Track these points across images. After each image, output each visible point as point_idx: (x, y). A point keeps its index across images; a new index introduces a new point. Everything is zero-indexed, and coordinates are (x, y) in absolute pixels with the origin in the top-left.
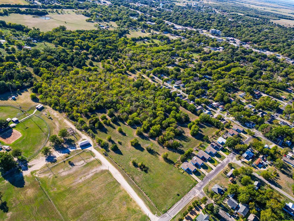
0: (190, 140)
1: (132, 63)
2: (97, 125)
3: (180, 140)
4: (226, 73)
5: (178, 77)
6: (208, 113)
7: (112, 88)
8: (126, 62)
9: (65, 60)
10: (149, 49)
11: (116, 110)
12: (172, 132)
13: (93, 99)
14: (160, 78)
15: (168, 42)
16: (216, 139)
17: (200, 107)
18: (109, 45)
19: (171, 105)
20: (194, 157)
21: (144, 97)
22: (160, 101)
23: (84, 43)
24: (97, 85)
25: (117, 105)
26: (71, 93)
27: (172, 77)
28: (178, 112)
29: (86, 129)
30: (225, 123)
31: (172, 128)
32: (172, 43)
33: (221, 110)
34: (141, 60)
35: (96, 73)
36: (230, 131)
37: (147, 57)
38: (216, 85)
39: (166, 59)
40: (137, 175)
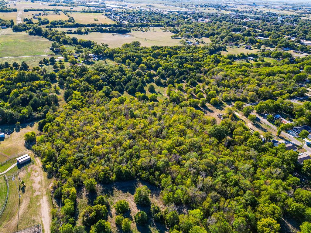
1: (221, 91)
8: (209, 88)
14: (271, 121)
18: (189, 64)
27: (301, 122)
34: (236, 87)
37: (248, 82)
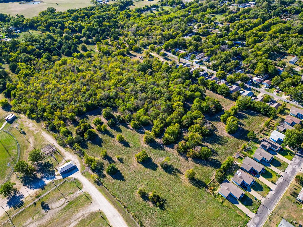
0: (227, 141)
1: (137, 40)
2: (86, 136)
3: (211, 143)
4: (265, 34)
5: (199, 48)
6: (249, 95)
7: (110, 76)
8: (128, 39)
9: (51, 48)
10: (158, 17)
11: (115, 108)
12: (197, 133)
13: (83, 96)
14: (174, 53)
15: (182, 7)
16: (267, 135)
17: (235, 87)
18: (107, 22)
19: (193, 91)
20: (238, 171)
21: (154, 83)
22: (176, 86)
23: (76, 23)
24: (88, 76)
25: (116, 100)
26: (54, 91)
27: (191, 50)
28: (204, 100)
29: (71, 143)
30: (277, 107)
31: (197, 126)
32: (187, 7)
33: (266, 87)
34: (148, 35)
35: (89, 59)
36: (288, 119)
37: (155, 29)
38: (252, 52)
39: (180, 27)
40: (147, 215)
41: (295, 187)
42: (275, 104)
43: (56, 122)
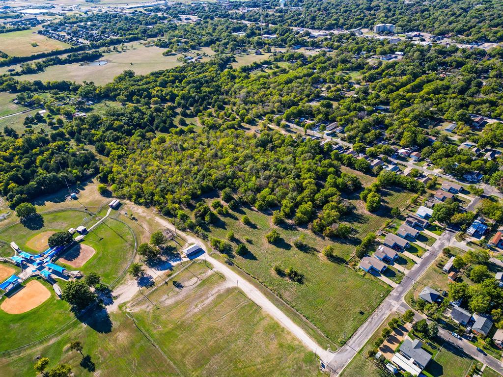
0: (368, 219)
1: (249, 109)
2: (207, 218)
3: (349, 222)
4: (414, 96)
5: (330, 117)
6: (393, 170)
7: (222, 154)
8: (237, 109)
9: (141, 124)
10: (272, 79)
11: (235, 190)
12: (334, 210)
13: (195, 178)
14: (298, 124)
15: (303, 63)
16: (414, 212)
17: (376, 161)
18: (205, 87)
19: (325, 167)
20: (380, 246)
21: (277, 160)
22: (305, 162)
23: (165, 91)
24: (197, 155)
25: (235, 180)
26: (158, 174)
27: (320, 119)
28: (339, 176)
29: (192, 227)
30: (425, 182)
31: (333, 203)
32: (311, 62)
33: (415, 161)
34: (262, 101)
35: (192, 135)
36: (438, 194)
37: (271, 94)
38: (399, 119)
39: (303, 90)
40: (285, 288)
41: (442, 260)
42: (424, 179)
43: (170, 205)
